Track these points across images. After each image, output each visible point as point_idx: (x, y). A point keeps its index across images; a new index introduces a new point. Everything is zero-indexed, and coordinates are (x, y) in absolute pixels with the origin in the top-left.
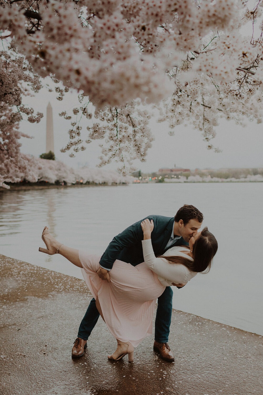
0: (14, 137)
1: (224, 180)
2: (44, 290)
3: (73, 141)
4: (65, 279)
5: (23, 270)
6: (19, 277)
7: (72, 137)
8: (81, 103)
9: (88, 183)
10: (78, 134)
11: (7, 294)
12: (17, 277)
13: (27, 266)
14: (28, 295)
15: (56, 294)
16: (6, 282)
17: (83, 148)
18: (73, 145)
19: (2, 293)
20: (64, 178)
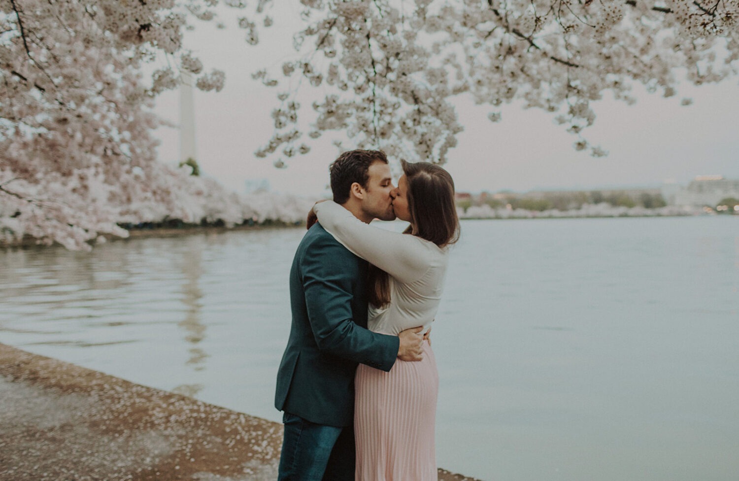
0: (144, 125)
1: (538, 214)
2: (232, 457)
3: (282, 132)
4: (272, 431)
5: (175, 413)
6: (169, 429)
7: (279, 125)
8: (298, 50)
9: (269, 223)
10: (293, 118)
11: (150, 468)
12: (166, 429)
13: (182, 402)
14: (198, 471)
15: (260, 467)
16: (142, 440)
17: (304, 150)
18: (282, 142)
19: (140, 467)
20: (219, 212)
